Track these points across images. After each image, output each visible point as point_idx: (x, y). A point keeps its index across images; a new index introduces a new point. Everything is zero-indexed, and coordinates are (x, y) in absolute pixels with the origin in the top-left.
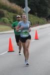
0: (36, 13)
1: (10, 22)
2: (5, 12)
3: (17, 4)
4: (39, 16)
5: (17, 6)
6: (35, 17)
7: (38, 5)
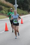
0: (22, 8)
1: (6, 13)
2: (3, 7)
3: (10, 2)
4: (23, 10)
5: (10, 4)
6: (21, 10)
7: (23, 3)
